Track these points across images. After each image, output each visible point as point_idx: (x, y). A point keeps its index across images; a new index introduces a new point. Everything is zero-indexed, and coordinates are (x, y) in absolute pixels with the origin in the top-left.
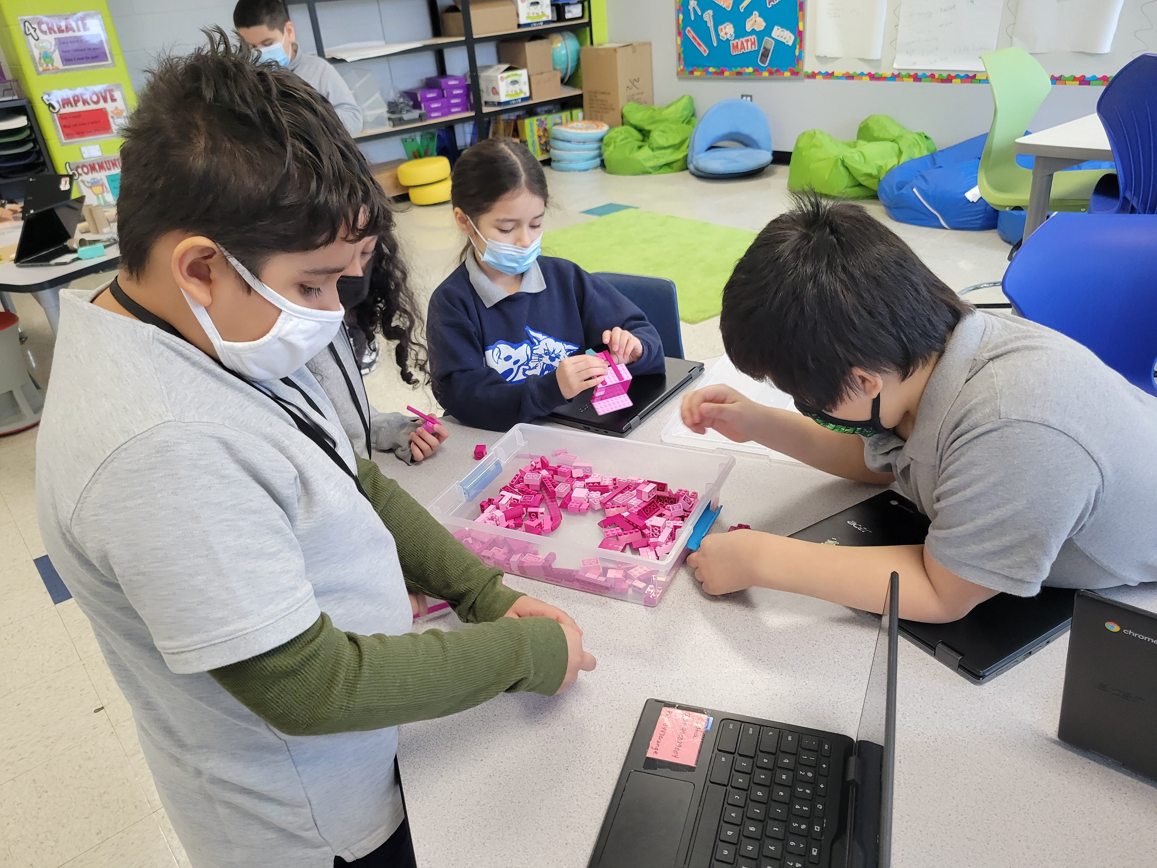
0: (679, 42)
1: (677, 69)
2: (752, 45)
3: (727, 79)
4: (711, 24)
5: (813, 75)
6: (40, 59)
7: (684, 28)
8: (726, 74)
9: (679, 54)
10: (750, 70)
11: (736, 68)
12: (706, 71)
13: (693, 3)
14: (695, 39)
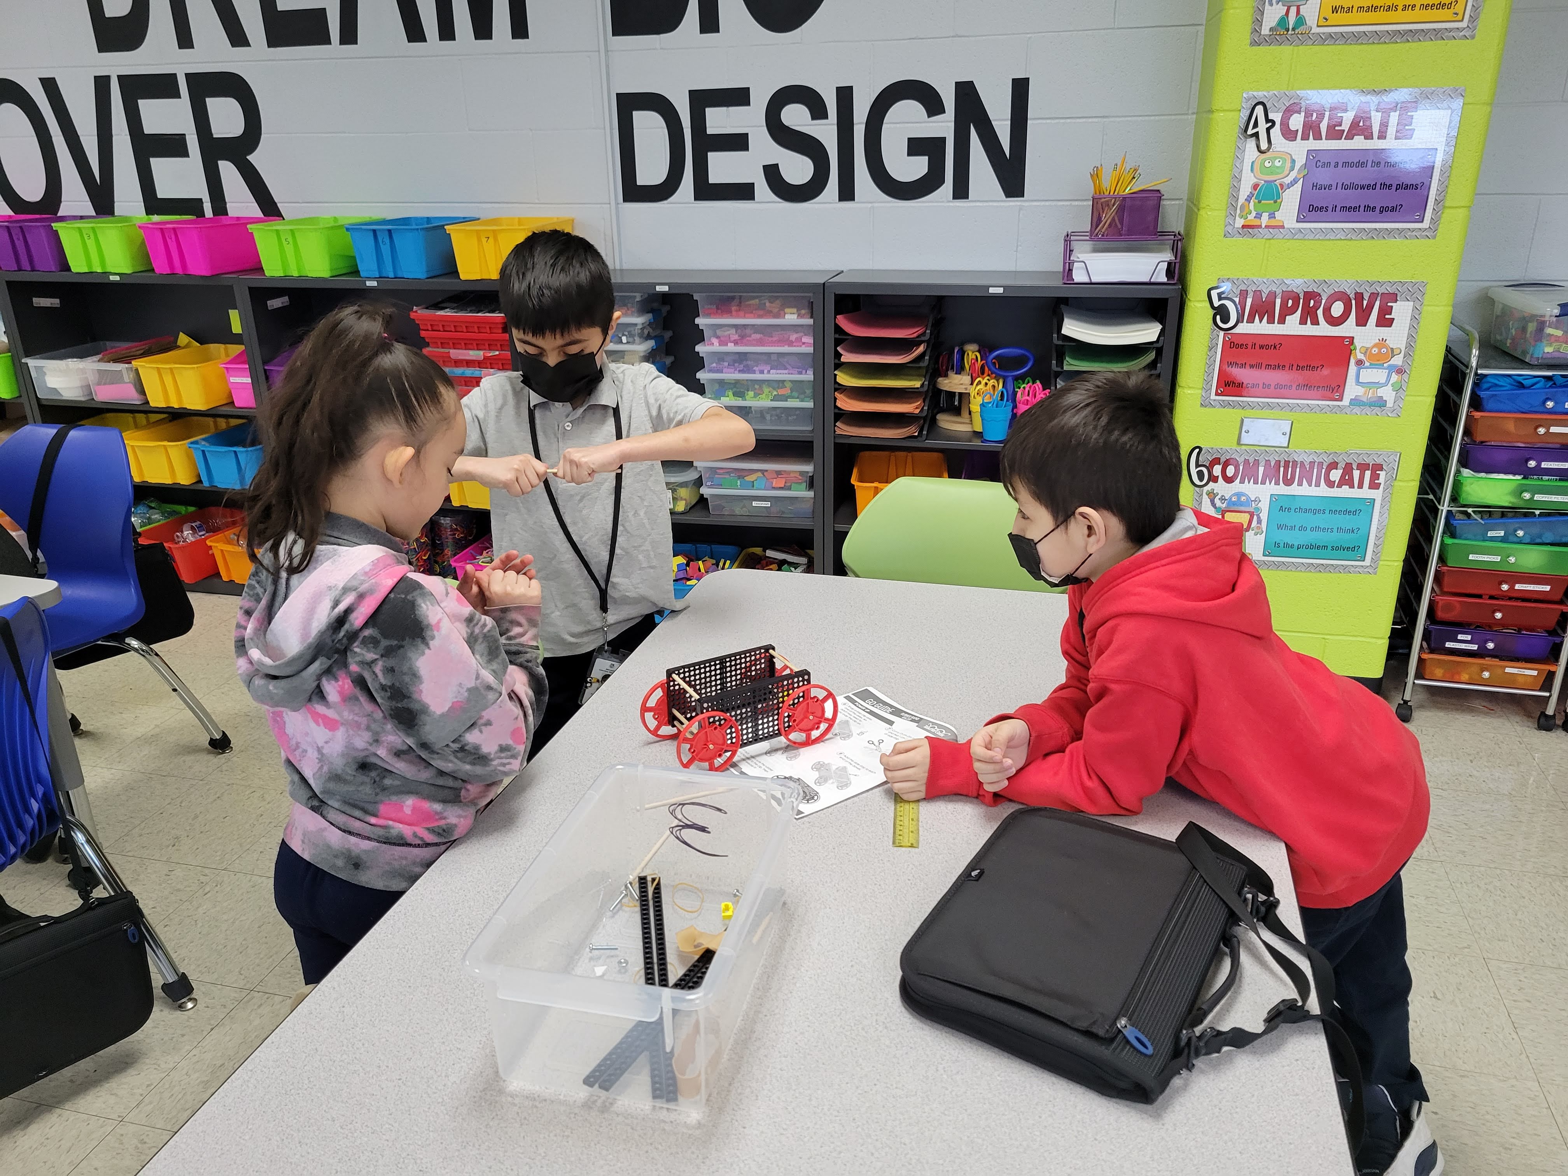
6: (1248, 200)
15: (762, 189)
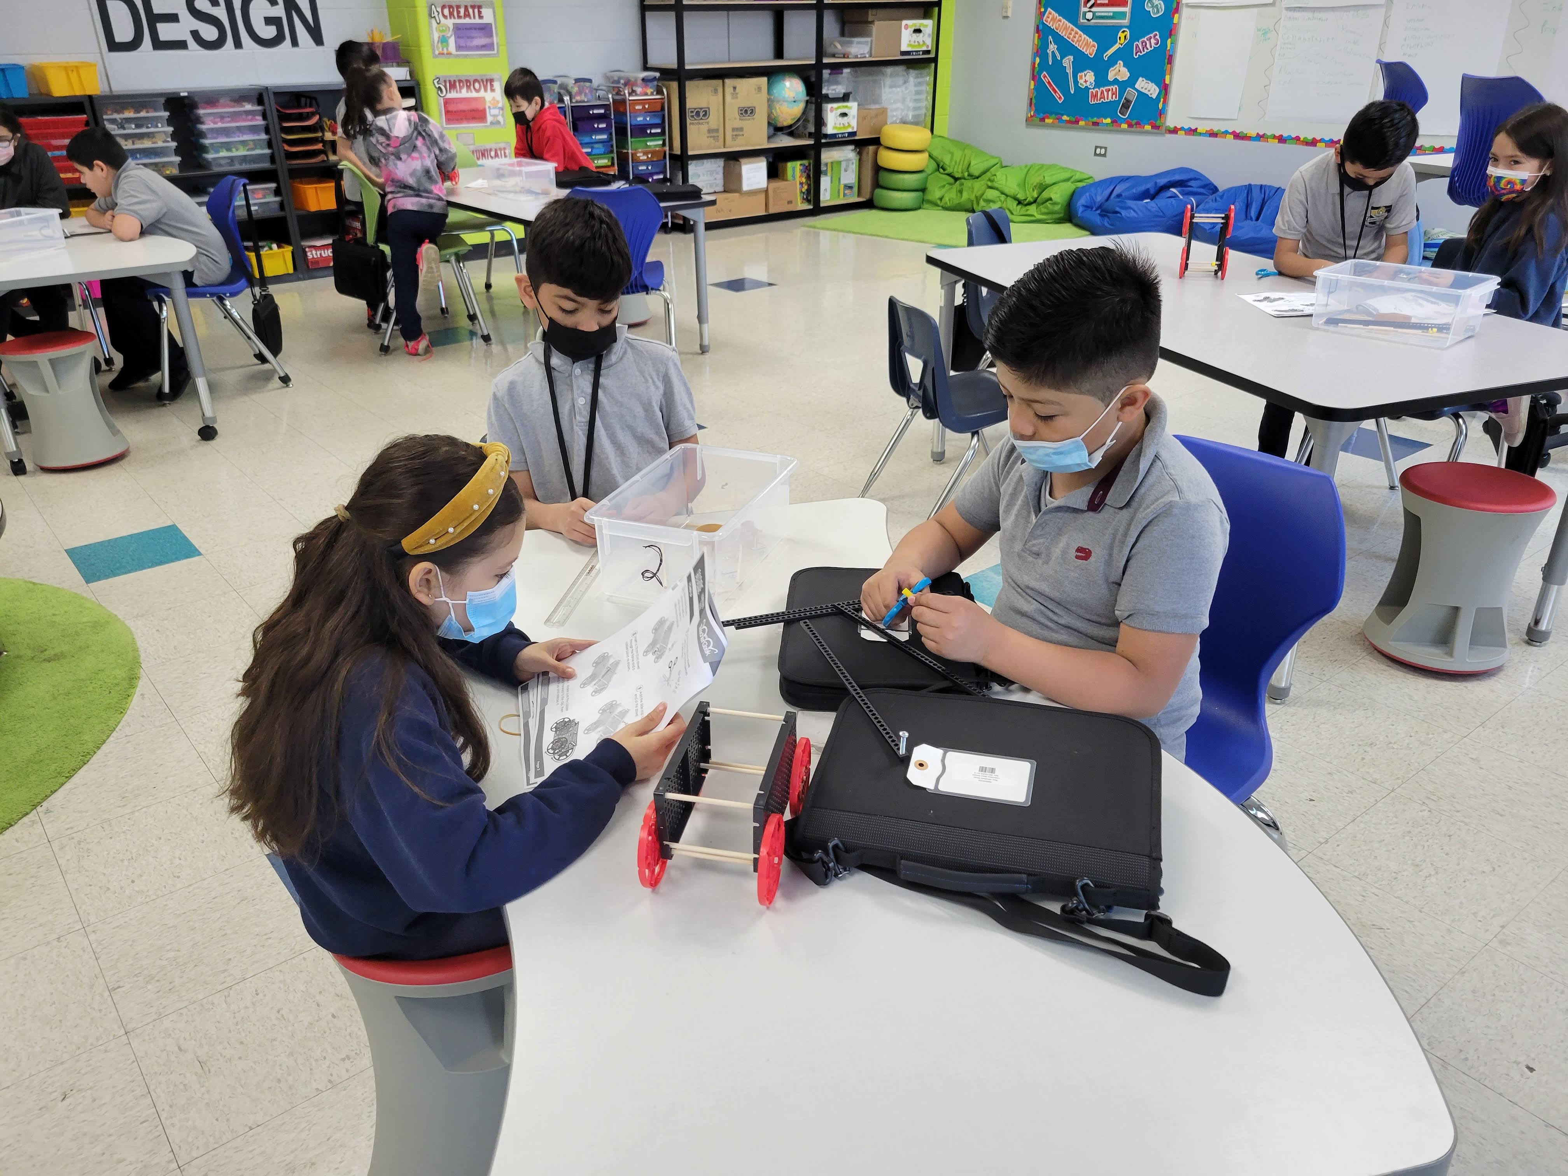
0: (1032, 87)
1: (1027, 114)
2: (1113, 94)
3: (1083, 129)
4: (1070, 71)
5: (1175, 131)
6: (438, 43)
7: (1040, 72)
8: (1082, 123)
9: (1031, 99)
10: (1108, 120)
11: (1092, 118)
12: (1059, 119)
13: (1053, 47)
14: (1051, 85)
15: (191, 42)
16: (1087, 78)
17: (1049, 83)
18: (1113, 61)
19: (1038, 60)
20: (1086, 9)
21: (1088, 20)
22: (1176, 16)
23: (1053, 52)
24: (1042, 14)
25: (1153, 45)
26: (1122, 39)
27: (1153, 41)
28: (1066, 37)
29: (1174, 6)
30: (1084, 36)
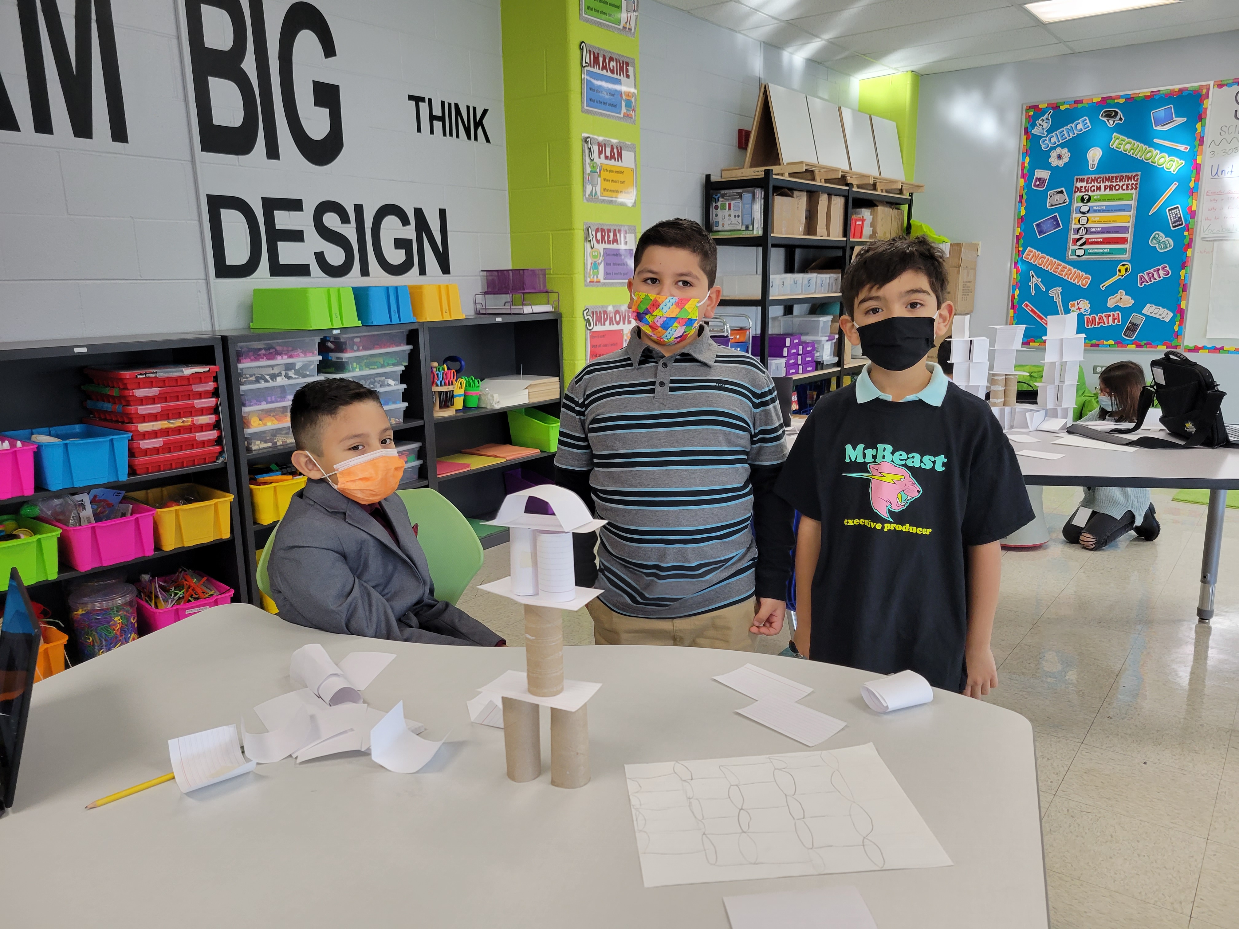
0: (1012, 315)
2: (1114, 320)
4: (1058, 300)
6: (590, 270)
7: (1020, 302)
10: (1113, 342)
13: (1035, 280)
14: (1035, 313)
15: (315, 268)
16: (1081, 306)
17: (1033, 311)
18: (1113, 290)
19: (1017, 292)
20: (1076, 247)
21: (1079, 256)
22: (1189, 250)
23: (1036, 285)
24: (1020, 253)
25: (1161, 275)
26: (1123, 272)
27: (1161, 272)
28: (1052, 271)
29: (1186, 241)
30: (1074, 270)
